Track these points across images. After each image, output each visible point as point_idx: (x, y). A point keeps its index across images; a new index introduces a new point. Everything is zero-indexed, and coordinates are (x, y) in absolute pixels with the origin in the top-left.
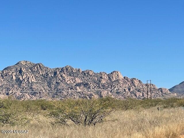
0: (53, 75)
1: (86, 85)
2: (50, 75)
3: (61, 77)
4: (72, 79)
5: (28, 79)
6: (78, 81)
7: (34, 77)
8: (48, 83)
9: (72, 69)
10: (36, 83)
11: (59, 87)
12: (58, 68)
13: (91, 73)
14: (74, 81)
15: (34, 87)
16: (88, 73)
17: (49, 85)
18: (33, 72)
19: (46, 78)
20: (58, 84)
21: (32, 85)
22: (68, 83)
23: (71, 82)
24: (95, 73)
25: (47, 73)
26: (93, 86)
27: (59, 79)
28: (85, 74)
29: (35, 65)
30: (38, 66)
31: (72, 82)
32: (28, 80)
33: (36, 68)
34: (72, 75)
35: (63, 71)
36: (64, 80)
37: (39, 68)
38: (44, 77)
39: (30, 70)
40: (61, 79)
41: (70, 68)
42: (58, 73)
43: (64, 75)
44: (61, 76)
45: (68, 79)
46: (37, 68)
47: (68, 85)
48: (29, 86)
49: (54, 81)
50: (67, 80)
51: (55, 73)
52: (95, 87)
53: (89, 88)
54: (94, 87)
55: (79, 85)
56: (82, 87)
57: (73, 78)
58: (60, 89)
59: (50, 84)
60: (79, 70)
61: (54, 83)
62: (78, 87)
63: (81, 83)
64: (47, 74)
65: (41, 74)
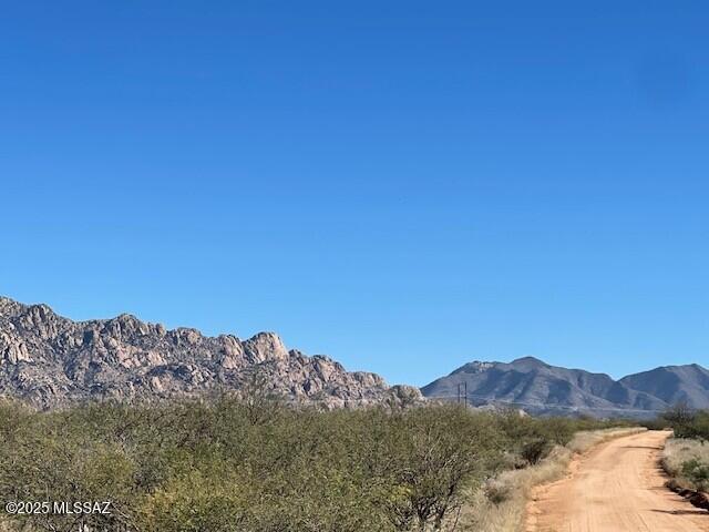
0: (80, 342)
1: (179, 372)
2: (71, 339)
3: (104, 349)
4: (138, 354)
5: (7, 350)
6: (156, 359)
7: (24, 346)
8: (65, 364)
9: (137, 324)
10: (31, 364)
11: (100, 378)
12: (95, 322)
13: (193, 338)
14: (142, 360)
15: (24, 375)
16: (185, 337)
17: (70, 369)
18: (21, 331)
19: (60, 348)
20: (95, 368)
21: (17, 371)
22: (127, 365)
23: (133, 362)
24: (204, 339)
25: (63, 336)
26: (200, 375)
27: (101, 355)
28: (177, 339)
29: (28, 310)
30: (38, 315)
31: (138, 364)
32: (6, 356)
33: (30, 319)
34: (137, 341)
35: (112, 330)
36: (116, 357)
37: (40, 320)
38: (55, 346)
39: (12, 326)
40: (106, 354)
41: (130, 322)
42: (96, 334)
43: (113, 342)
44: (106, 345)
45: (126, 356)
46: (33, 319)
47: (126, 370)
48: (9, 373)
49: (83, 358)
50: (122, 356)
51: (88, 337)
52: (208, 378)
53: (190, 380)
54: (202, 380)
55: (158, 371)
56: (168, 377)
57: (141, 350)
58: (102, 384)
59: (72, 368)
60: (158, 328)
61: (85, 364)
62: (156, 380)
63: (164, 367)
64: (64, 338)
65: (45, 336)
